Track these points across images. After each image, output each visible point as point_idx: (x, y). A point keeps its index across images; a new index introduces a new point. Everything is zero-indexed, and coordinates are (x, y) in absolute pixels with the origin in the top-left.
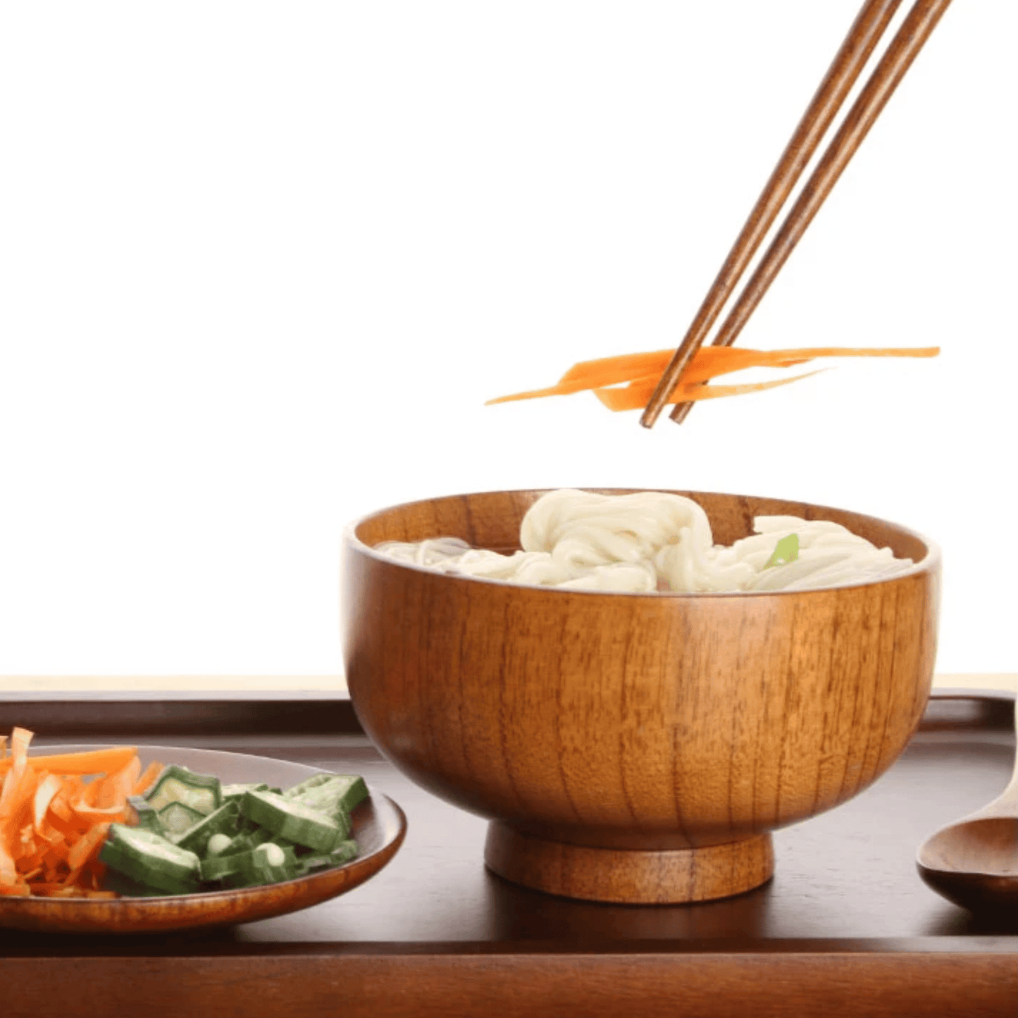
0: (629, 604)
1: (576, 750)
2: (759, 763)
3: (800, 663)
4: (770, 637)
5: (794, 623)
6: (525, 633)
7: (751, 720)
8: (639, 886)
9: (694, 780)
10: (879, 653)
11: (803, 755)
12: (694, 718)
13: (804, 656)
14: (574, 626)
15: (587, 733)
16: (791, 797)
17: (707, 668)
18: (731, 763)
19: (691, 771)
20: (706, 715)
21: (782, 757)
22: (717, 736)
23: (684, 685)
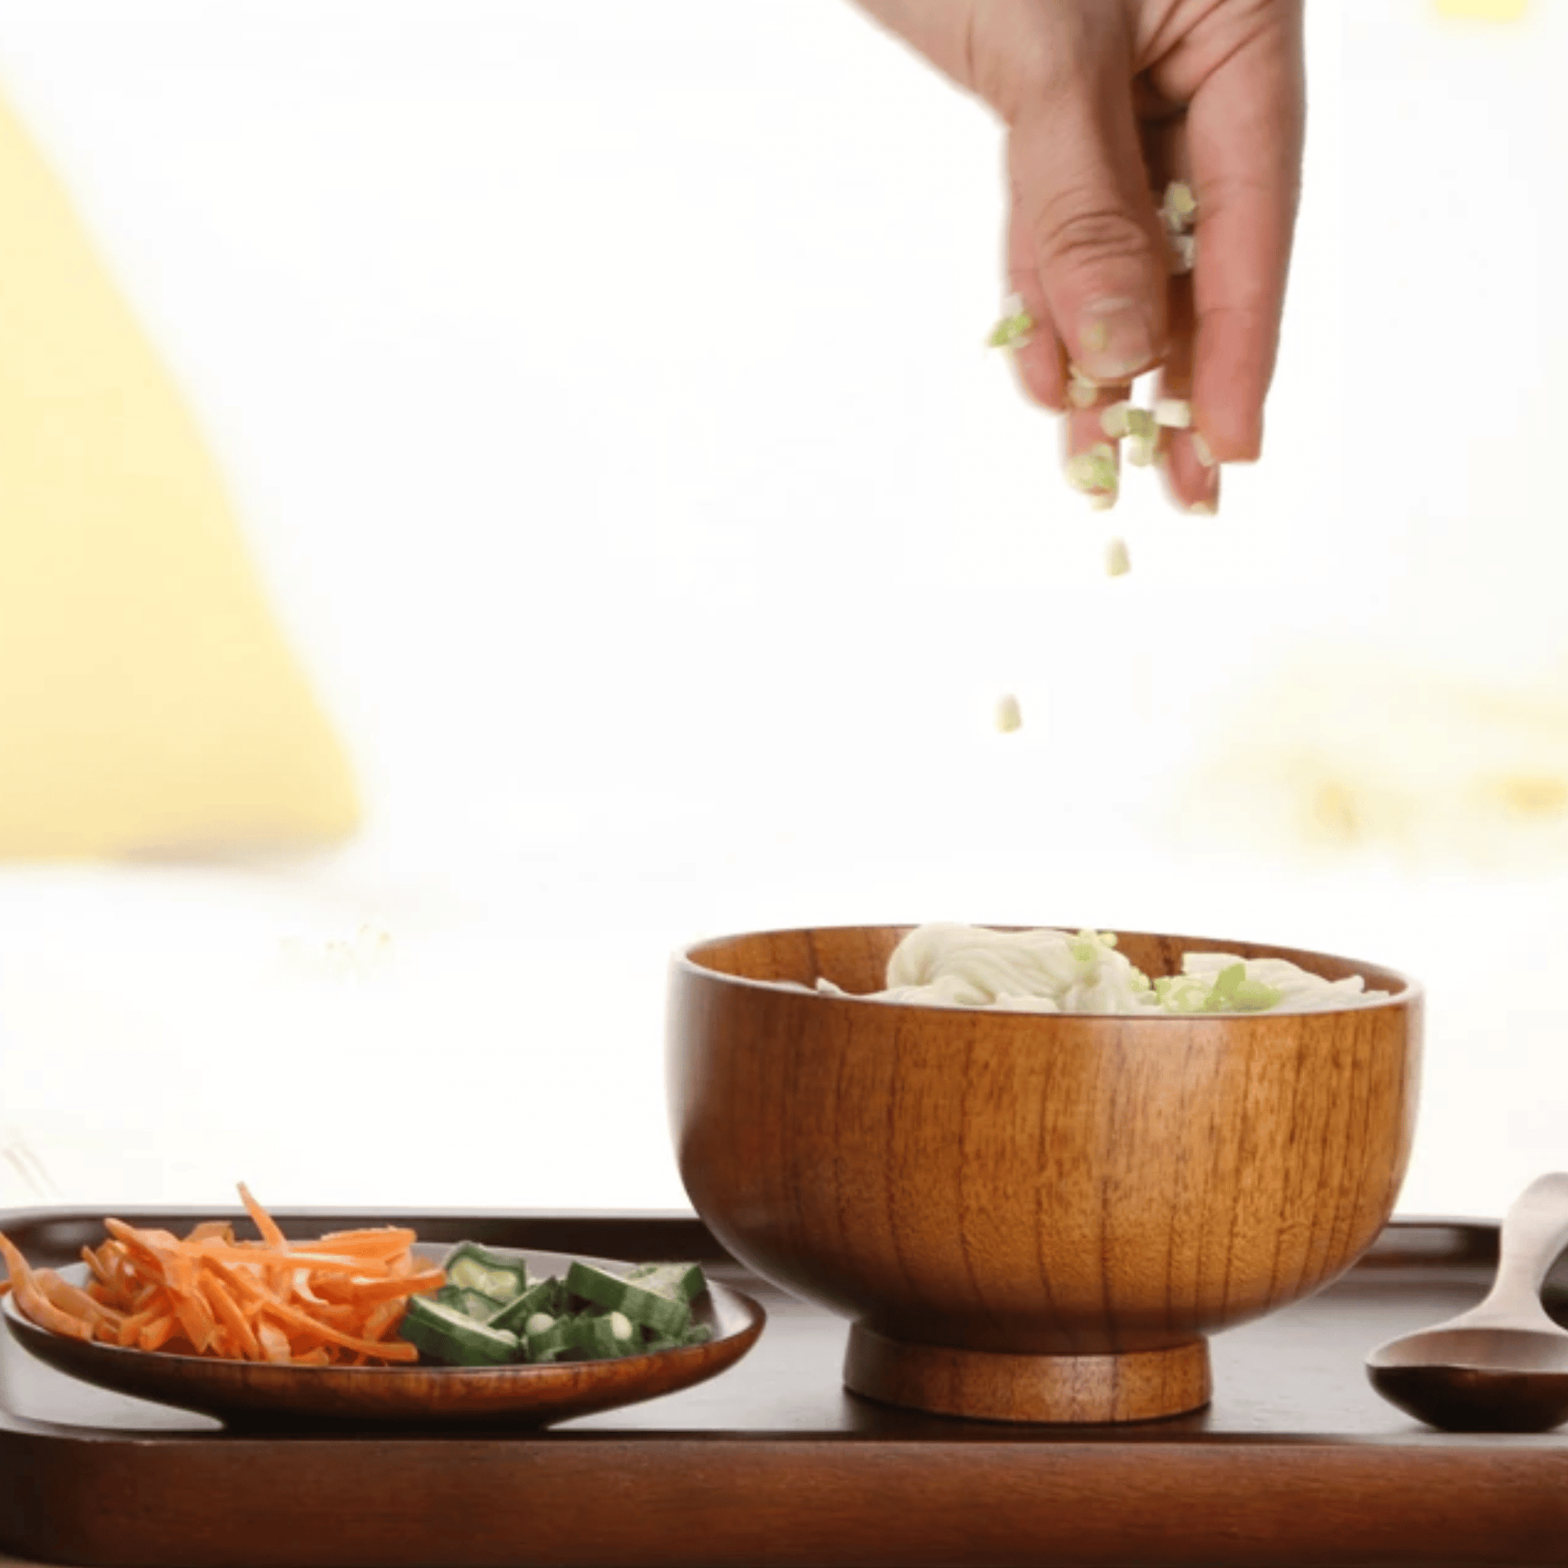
0: (1050, 1026)
1: (982, 1210)
2: (1206, 1228)
3: (1257, 1102)
4: (1222, 1069)
5: (1250, 1056)
6: (921, 1064)
7: (1197, 1171)
8: (1048, 1398)
9: (1128, 1249)
10: (1352, 1097)
11: (1259, 1221)
12: (1129, 1169)
13: (1261, 1097)
14: (982, 1053)
15: (996, 1189)
16: (1243, 1277)
17: (1145, 1105)
18: (1172, 1228)
19: (1123, 1237)
20: (1143, 1164)
21: (1234, 1222)
22: (1155, 1194)
23: (1117, 1127)
